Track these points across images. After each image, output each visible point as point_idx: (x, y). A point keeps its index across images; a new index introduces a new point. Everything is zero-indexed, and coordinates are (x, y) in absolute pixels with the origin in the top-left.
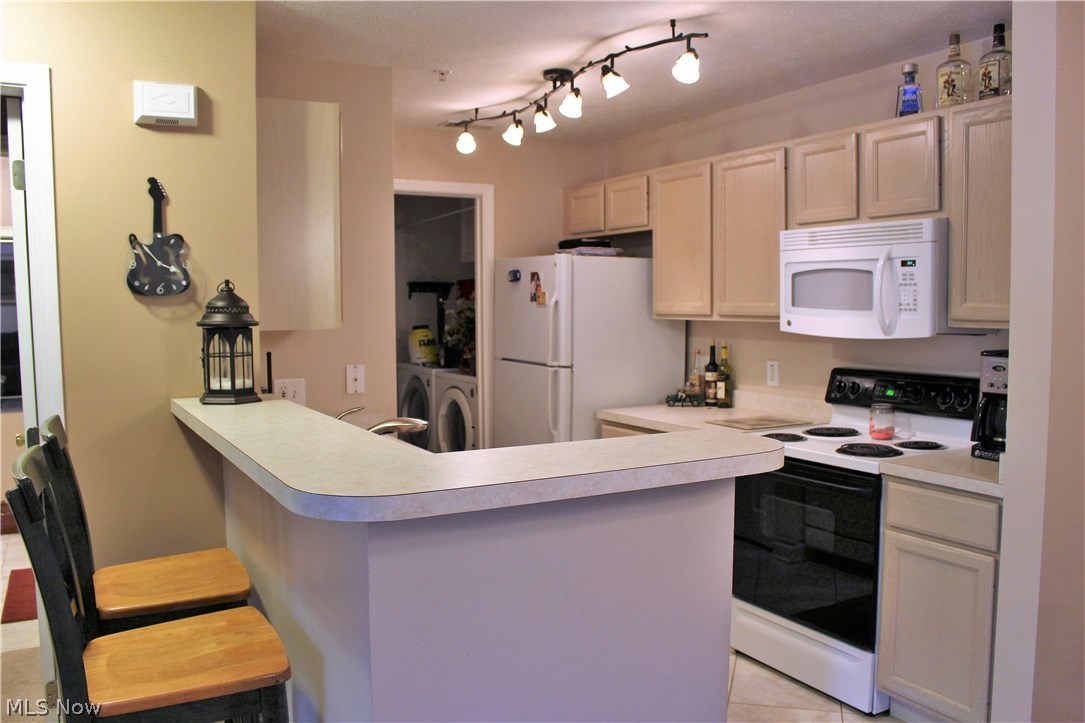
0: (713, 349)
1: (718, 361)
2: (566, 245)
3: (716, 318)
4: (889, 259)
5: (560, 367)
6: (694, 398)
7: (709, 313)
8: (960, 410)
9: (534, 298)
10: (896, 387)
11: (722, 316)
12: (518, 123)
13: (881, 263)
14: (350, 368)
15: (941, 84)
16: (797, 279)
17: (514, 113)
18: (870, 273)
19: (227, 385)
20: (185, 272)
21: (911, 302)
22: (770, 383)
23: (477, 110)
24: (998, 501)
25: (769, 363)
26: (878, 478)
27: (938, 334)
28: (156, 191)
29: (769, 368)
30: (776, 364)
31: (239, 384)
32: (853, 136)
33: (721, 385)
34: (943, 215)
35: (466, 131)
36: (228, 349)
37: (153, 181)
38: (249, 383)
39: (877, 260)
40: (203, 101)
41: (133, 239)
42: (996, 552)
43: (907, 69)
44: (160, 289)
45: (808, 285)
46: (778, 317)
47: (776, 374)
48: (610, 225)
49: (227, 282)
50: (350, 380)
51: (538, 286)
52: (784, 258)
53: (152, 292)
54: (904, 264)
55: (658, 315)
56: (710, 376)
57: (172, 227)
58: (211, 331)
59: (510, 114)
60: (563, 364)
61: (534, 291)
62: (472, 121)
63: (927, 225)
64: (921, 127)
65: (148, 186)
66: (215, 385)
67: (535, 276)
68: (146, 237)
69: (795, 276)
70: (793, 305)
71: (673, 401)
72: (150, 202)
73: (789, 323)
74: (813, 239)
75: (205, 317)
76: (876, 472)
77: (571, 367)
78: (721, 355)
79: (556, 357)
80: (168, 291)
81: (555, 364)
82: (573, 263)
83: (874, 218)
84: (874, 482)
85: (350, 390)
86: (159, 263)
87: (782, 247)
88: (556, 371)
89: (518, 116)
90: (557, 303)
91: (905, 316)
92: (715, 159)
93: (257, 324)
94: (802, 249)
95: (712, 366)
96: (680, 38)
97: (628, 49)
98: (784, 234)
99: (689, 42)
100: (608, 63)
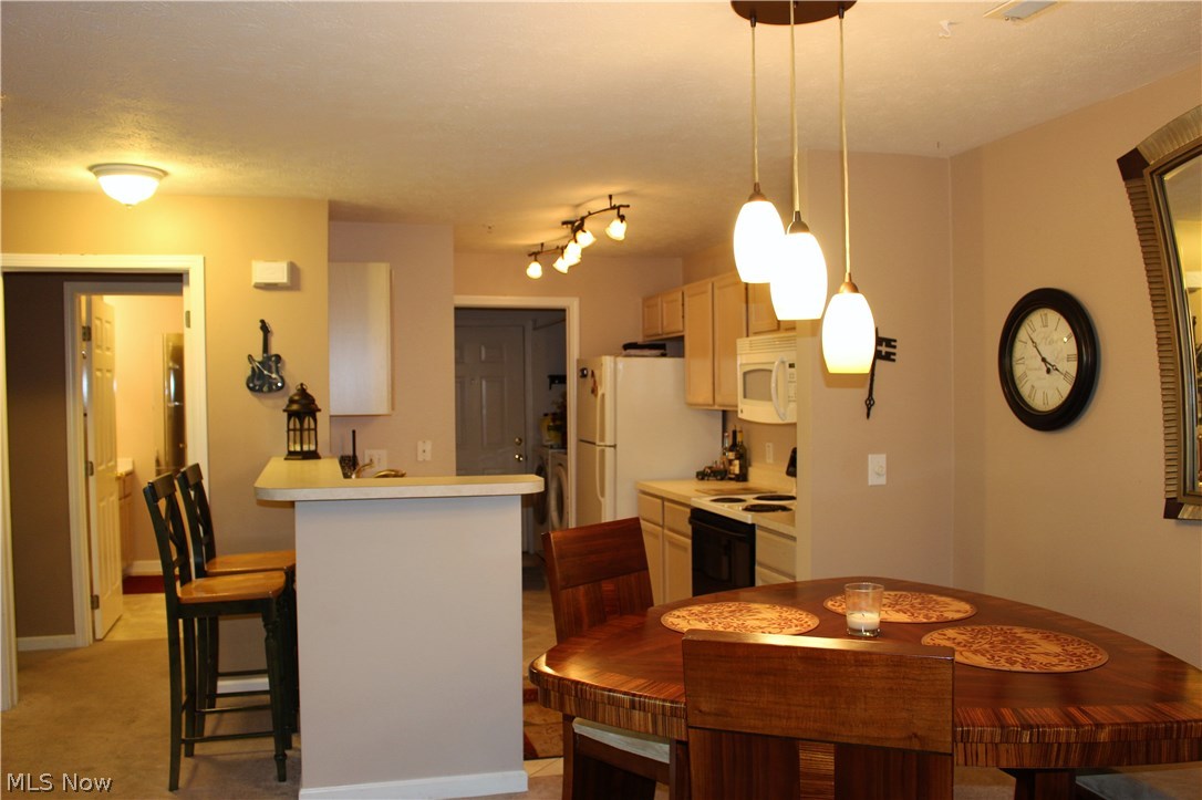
0: (735, 434)
1: (738, 443)
2: (630, 347)
3: (716, 407)
4: (783, 362)
5: (606, 446)
6: (717, 473)
7: (711, 402)
9: (593, 391)
11: (720, 406)
13: (777, 364)
14: (420, 443)
16: (748, 376)
18: (771, 371)
19: (298, 448)
20: (282, 378)
22: (767, 462)
23: (542, 244)
24: (795, 540)
26: (753, 526)
28: (265, 328)
29: (767, 448)
30: (771, 444)
31: (306, 448)
33: (737, 462)
35: (536, 260)
36: (298, 426)
37: (263, 322)
38: (313, 448)
39: (773, 363)
40: (294, 270)
41: (250, 358)
44: (265, 389)
45: (751, 382)
46: (737, 406)
47: (771, 453)
48: (667, 330)
49: (302, 385)
50: (420, 451)
51: (594, 382)
52: (739, 360)
53: (260, 390)
54: (791, 366)
55: (691, 405)
56: (731, 455)
57: (274, 350)
58: (291, 414)
60: (608, 444)
61: (593, 385)
62: (539, 252)
65: (260, 324)
66: (292, 449)
67: (593, 374)
68: (259, 356)
69: (744, 374)
70: (745, 397)
71: (702, 476)
72: (261, 334)
73: (741, 412)
74: (751, 346)
75: (288, 406)
76: (750, 522)
77: (615, 446)
78: (739, 439)
79: (602, 439)
80: (270, 390)
81: (603, 444)
82: (616, 363)
85: (420, 459)
86: (266, 372)
87: (738, 352)
88: (603, 450)
90: (603, 394)
91: (791, 406)
92: (713, 279)
93: (319, 410)
94: (746, 354)
95: (733, 447)
96: (614, 208)
97: (590, 214)
98: (737, 342)
99: (619, 210)
100: (580, 223)
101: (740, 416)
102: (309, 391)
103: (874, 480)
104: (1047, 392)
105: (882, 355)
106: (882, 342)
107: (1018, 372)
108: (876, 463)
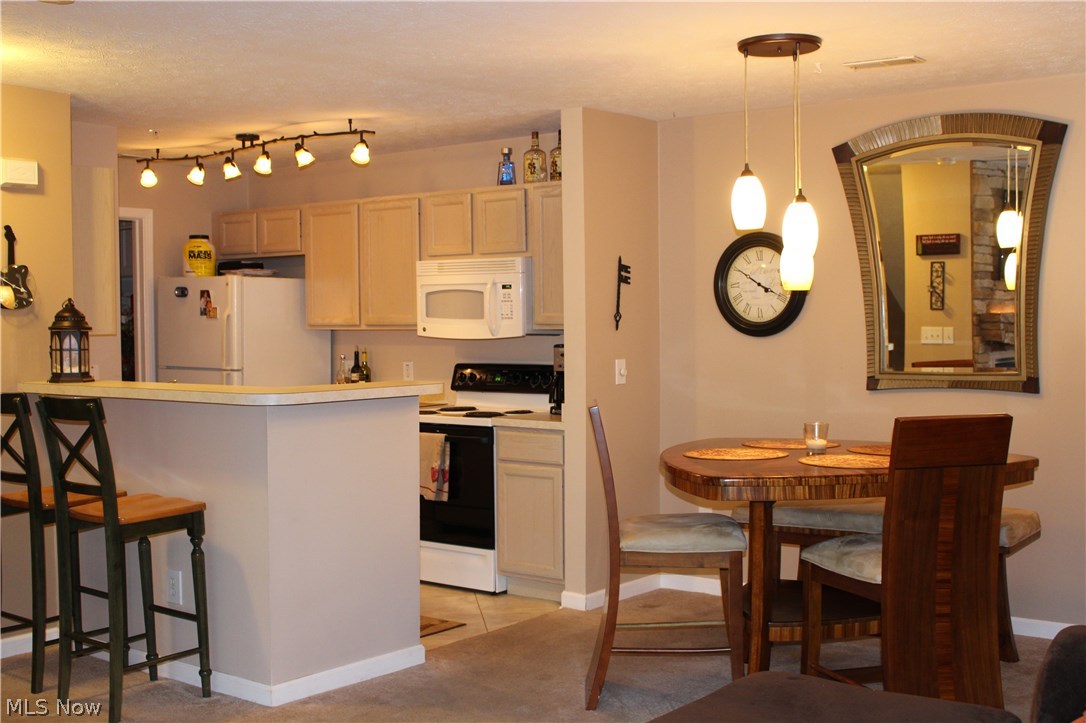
0: (357, 355)
1: (361, 364)
2: (223, 266)
3: (363, 327)
4: (494, 284)
5: (232, 370)
7: (358, 323)
8: (544, 387)
9: (204, 312)
10: (502, 375)
11: (368, 325)
12: (201, 166)
13: (489, 286)
15: (527, 166)
16: (429, 297)
17: (197, 158)
18: (482, 293)
20: (31, 293)
21: (509, 313)
22: (406, 379)
23: (158, 150)
24: (562, 434)
25: (405, 364)
26: (491, 429)
27: (528, 335)
28: (9, 235)
29: (405, 367)
30: (411, 364)
32: (469, 196)
34: (529, 254)
35: (147, 167)
37: (7, 228)
39: (486, 284)
40: (42, 173)
42: (562, 466)
43: (506, 151)
44: (16, 304)
45: (438, 302)
46: (416, 325)
47: (411, 371)
48: (263, 248)
49: (70, 300)
51: (208, 303)
52: (420, 281)
54: (504, 287)
55: (311, 326)
56: (354, 377)
57: (20, 260)
59: (192, 158)
60: (235, 368)
61: (204, 307)
62: (153, 159)
63: (519, 261)
64: (514, 194)
65: (4, 231)
67: (205, 294)
68: (6, 268)
69: (428, 294)
70: (427, 316)
72: (5, 243)
73: (424, 330)
74: (441, 268)
75: (54, 324)
76: (488, 425)
77: (241, 371)
78: (363, 359)
79: (228, 363)
80: (21, 306)
81: (228, 368)
82: (242, 283)
83: (484, 254)
84: (489, 431)
86: (13, 286)
87: (418, 274)
88: (228, 374)
89: (200, 161)
90: (228, 316)
91: (505, 322)
92: (361, 201)
93: (90, 329)
94: (433, 275)
95: (356, 368)
96: (355, 132)
97: (316, 134)
98: (419, 264)
99: (362, 135)
100: (299, 141)
101: (420, 333)
102: (76, 307)
103: (619, 380)
104: (766, 309)
105: (623, 279)
106: (623, 268)
107: (732, 293)
108: (620, 366)
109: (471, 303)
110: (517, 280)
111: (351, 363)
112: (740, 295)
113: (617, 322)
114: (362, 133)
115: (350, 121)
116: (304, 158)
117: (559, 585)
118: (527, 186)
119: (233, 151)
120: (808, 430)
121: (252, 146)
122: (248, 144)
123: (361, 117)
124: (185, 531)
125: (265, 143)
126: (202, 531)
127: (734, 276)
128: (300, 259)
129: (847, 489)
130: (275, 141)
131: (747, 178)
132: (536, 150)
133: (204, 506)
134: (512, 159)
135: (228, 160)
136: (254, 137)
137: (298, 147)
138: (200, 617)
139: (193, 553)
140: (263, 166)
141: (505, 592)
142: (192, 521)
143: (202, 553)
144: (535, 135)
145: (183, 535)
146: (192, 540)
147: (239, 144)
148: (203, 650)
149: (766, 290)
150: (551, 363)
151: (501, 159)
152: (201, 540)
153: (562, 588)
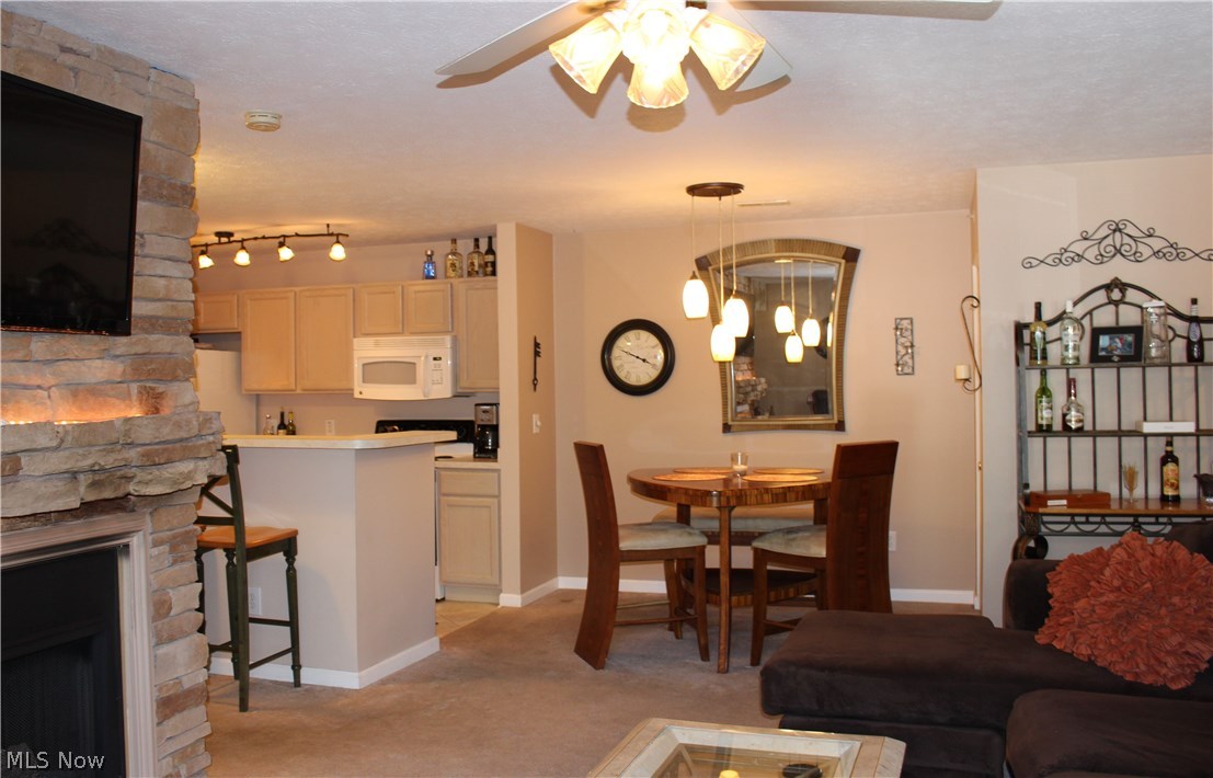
0: (282, 415)
1: (286, 423)
3: (299, 391)
4: (427, 357)
7: (292, 388)
11: (303, 390)
13: (421, 358)
15: (449, 265)
16: (366, 367)
18: (414, 364)
21: (440, 379)
24: (498, 471)
25: (327, 421)
27: (454, 396)
30: (333, 422)
32: (400, 288)
34: (455, 334)
39: (419, 357)
42: (498, 496)
43: (429, 253)
45: (374, 371)
46: (353, 390)
47: (333, 428)
52: (356, 354)
54: (435, 359)
55: (246, 391)
63: (448, 339)
64: (440, 287)
69: (364, 365)
70: (364, 382)
73: (361, 393)
74: (377, 344)
83: (414, 334)
87: (355, 348)
91: (435, 387)
94: (367, 350)
95: (282, 426)
96: (332, 234)
97: (297, 235)
98: (355, 340)
99: (338, 237)
100: (282, 239)
101: (357, 395)
103: (535, 430)
104: (640, 374)
105: (537, 354)
106: (537, 345)
107: (616, 364)
108: (535, 417)
109: (404, 371)
110: (446, 352)
111: (276, 422)
112: (622, 365)
113: (535, 385)
114: (338, 235)
115: (328, 225)
116: (286, 254)
117: (498, 590)
118: (452, 280)
119: (207, 245)
120: (734, 459)
121: (230, 242)
122: (224, 240)
123: (338, 222)
124: (282, 553)
125: (243, 241)
126: (296, 553)
127: (616, 352)
128: (237, 335)
129: (793, 495)
130: (256, 239)
131: (694, 281)
132: (454, 254)
133: (296, 532)
134: (434, 259)
135: (203, 253)
136: (229, 235)
137: (282, 245)
138: (293, 623)
139: (288, 571)
140: (243, 258)
141: (443, 599)
142: (287, 545)
143: (295, 571)
144: (454, 241)
145: (280, 557)
146: (287, 560)
147: (216, 239)
148: (294, 649)
149: (644, 360)
150: (472, 418)
151: (425, 259)
152: (294, 560)
153: (501, 591)
